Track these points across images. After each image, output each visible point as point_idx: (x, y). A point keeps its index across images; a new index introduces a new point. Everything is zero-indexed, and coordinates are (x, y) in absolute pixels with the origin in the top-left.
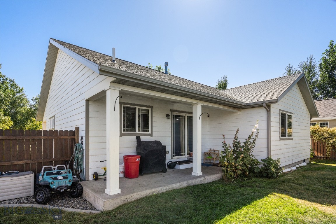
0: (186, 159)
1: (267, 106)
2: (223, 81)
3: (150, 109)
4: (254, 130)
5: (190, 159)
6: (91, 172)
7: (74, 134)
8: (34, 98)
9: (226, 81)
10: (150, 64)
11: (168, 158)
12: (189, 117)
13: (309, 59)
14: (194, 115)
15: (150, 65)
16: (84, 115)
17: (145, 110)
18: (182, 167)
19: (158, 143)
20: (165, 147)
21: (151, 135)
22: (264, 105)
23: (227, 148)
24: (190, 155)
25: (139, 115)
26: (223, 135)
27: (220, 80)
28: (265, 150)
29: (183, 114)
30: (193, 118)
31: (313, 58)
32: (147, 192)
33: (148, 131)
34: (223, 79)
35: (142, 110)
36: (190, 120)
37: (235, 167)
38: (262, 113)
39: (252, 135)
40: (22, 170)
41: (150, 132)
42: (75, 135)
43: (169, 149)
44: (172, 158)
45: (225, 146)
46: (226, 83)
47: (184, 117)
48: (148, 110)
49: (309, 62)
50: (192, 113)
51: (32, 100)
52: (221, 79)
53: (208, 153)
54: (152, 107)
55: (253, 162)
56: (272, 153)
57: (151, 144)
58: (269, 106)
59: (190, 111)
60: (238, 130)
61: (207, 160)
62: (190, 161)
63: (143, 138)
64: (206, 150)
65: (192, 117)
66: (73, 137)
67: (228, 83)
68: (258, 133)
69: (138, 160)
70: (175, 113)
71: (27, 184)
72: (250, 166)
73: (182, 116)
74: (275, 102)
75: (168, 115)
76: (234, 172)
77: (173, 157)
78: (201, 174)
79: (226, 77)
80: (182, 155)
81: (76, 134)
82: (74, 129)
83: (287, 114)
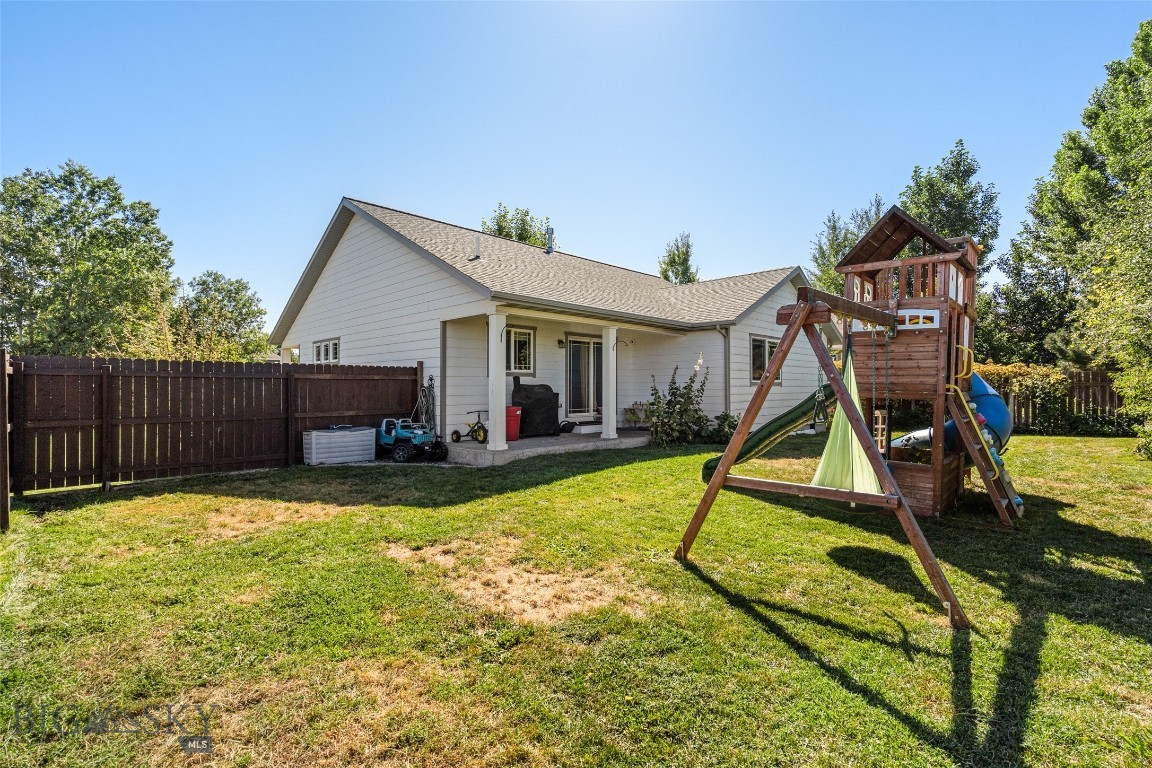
0: (592, 419)
1: (724, 328)
2: (680, 245)
3: (531, 332)
4: (697, 368)
5: (598, 418)
6: (449, 431)
7: (416, 372)
8: (194, 279)
9: (688, 246)
10: (503, 205)
11: (562, 416)
12: (597, 343)
13: (873, 203)
14: (604, 341)
15: (502, 208)
16: (438, 343)
17: (525, 334)
18: (585, 430)
19: (547, 388)
20: (557, 395)
21: (533, 375)
22: (718, 327)
23: (659, 397)
24: (598, 411)
25: (515, 341)
26: (653, 376)
27: (672, 244)
28: (721, 400)
29: (586, 340)
30: (603, 346)
31: (882, 202)
32: (541, 450)
33: (529, 368)
34: (679, 240)
35: (521, 334)
36: (599, 349)
37: (669, 426)
38: (716, 339)
39: (695, 375)
40: (355, 423)
41: (531, 371)
42: (416, 374)
43: (562, 400)
44: (567, 416)
45: (655, 392)
46: (687, 252)
47: (588, 343)
48: (529, 334)
49: (874, 209)
50: (600, 337)
51: (191, 284)
52: (676, 240)
53: (630, 410)
54: (534, 329)
55: (700, 420)
56: (732, 406)
57: (536, 390)
58: (727, 330)
59: (598, 333)
60: (677, 368)
61: (629, 421)
62: (598, 421)
63: (524, 381)
64: (629, 404)
65: (601, 344)
66: (414, 377)
67: (693, 250)
68: (707, 374)
69: (519, 412)
70: (571, 338)
71: (367, 443)
72: (696, 428)
73: (584, 343)
74: (733, 323)
75: (560, 342)
76: (668, 435)
77: (570, 415)
78: (616, 436)
79: (688, 236)
80: (584, 412)
81: (419, 373)
82: (415, 365)
83: (768, 340)
